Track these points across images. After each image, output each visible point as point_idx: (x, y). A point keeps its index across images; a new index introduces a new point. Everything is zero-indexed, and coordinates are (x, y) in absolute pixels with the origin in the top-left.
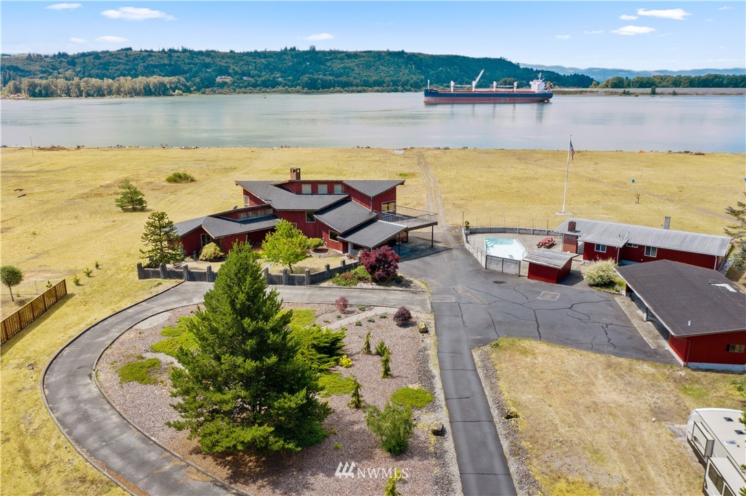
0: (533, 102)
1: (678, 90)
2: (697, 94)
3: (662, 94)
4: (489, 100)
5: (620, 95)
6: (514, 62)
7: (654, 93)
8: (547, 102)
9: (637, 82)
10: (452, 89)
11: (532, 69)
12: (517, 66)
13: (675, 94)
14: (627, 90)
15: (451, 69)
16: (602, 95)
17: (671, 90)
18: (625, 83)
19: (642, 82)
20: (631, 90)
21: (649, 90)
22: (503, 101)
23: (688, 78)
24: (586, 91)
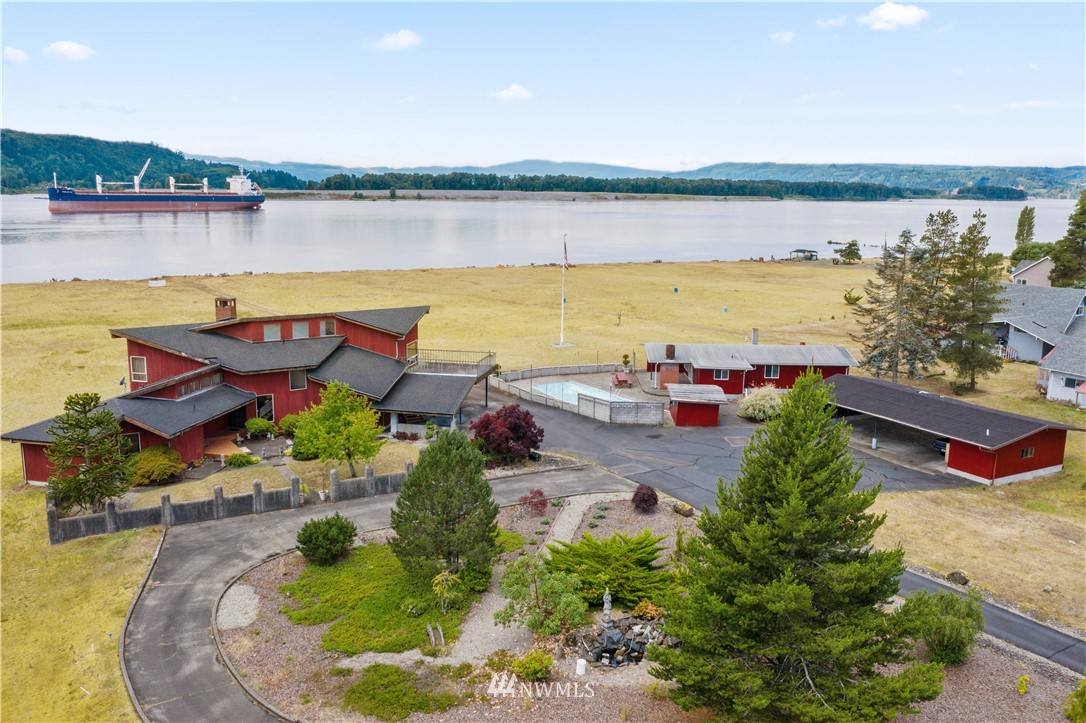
0: (236, 210)
1: (423, 193)
2: (447, 198)
3: (404, 198)
4: (166, 206)
5: (351, 199)
6: (174, 150)
7: (393, 197)
8: (257, 209)
9: (369, 181)
10: (99, 189)
11: (203, 162)
12: (179, 157)
13: (419, 197)
14: (359, 192)
15: (69, 157)
16: (326, 199)
17: (414, 192)
18: (354, 185)
19: (374, 183)
20: (365, 193)
21: (387, 192)
22: (189, 208)
23: (429, 177)
24: (303, 194)
